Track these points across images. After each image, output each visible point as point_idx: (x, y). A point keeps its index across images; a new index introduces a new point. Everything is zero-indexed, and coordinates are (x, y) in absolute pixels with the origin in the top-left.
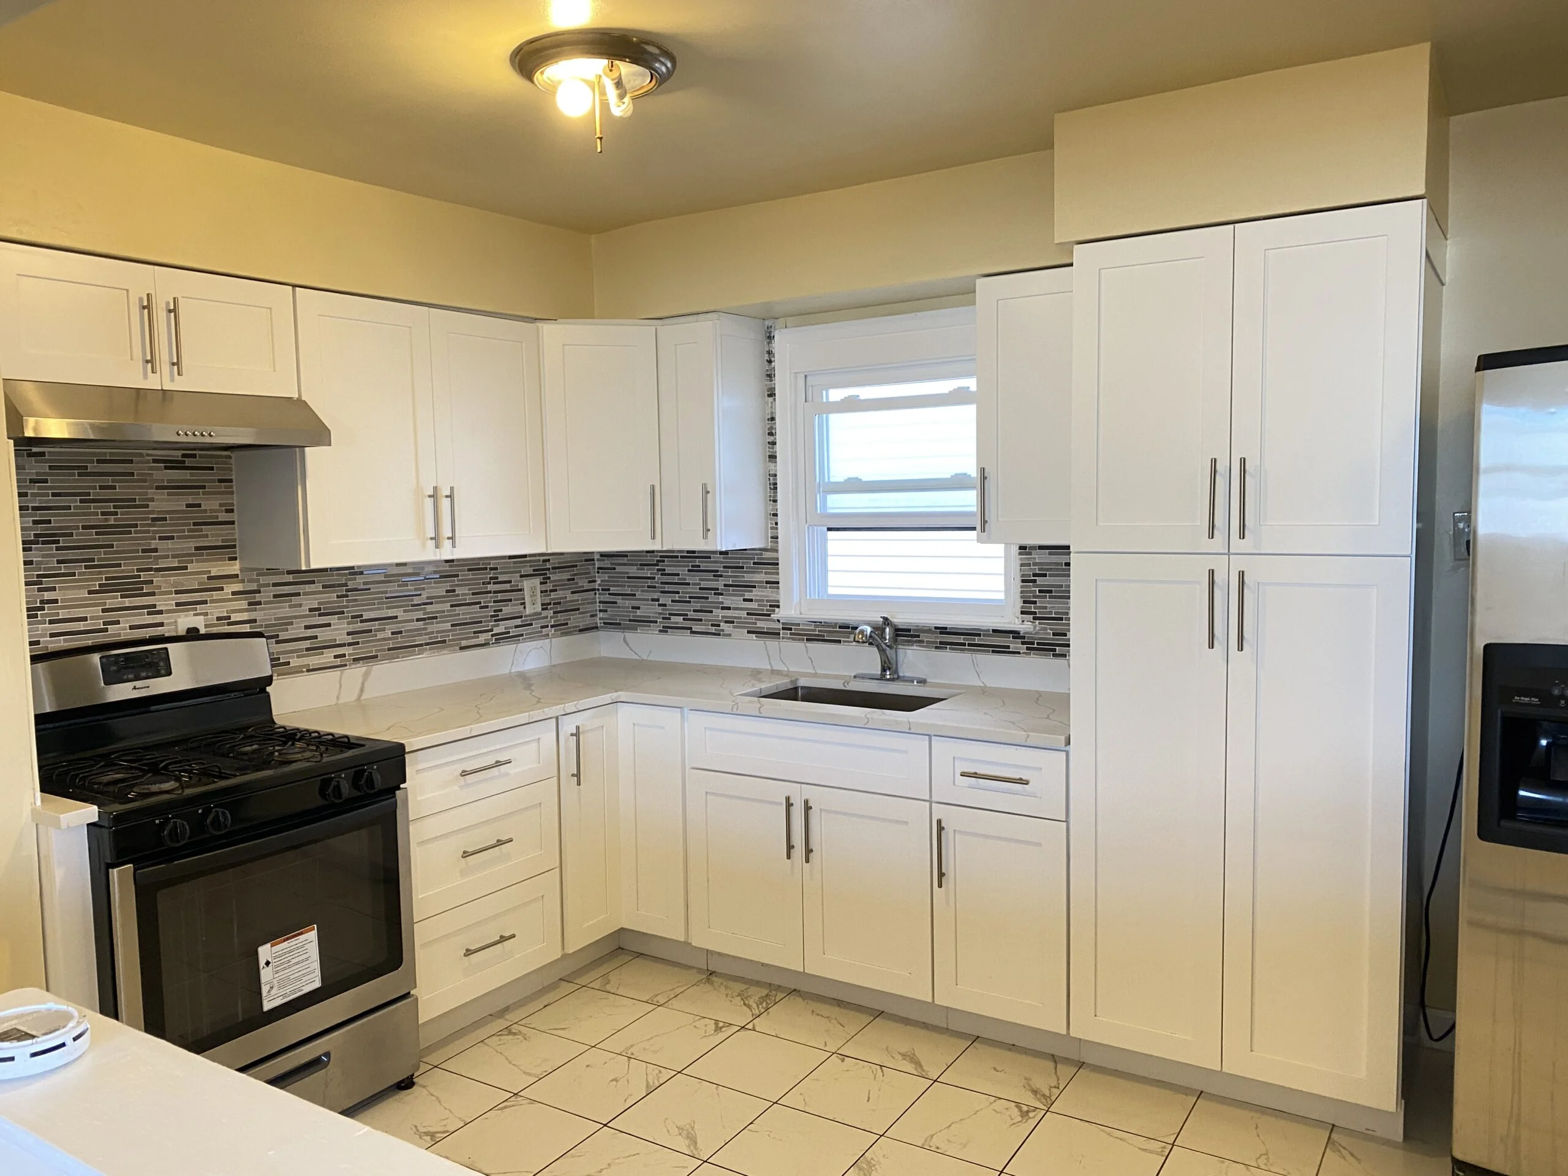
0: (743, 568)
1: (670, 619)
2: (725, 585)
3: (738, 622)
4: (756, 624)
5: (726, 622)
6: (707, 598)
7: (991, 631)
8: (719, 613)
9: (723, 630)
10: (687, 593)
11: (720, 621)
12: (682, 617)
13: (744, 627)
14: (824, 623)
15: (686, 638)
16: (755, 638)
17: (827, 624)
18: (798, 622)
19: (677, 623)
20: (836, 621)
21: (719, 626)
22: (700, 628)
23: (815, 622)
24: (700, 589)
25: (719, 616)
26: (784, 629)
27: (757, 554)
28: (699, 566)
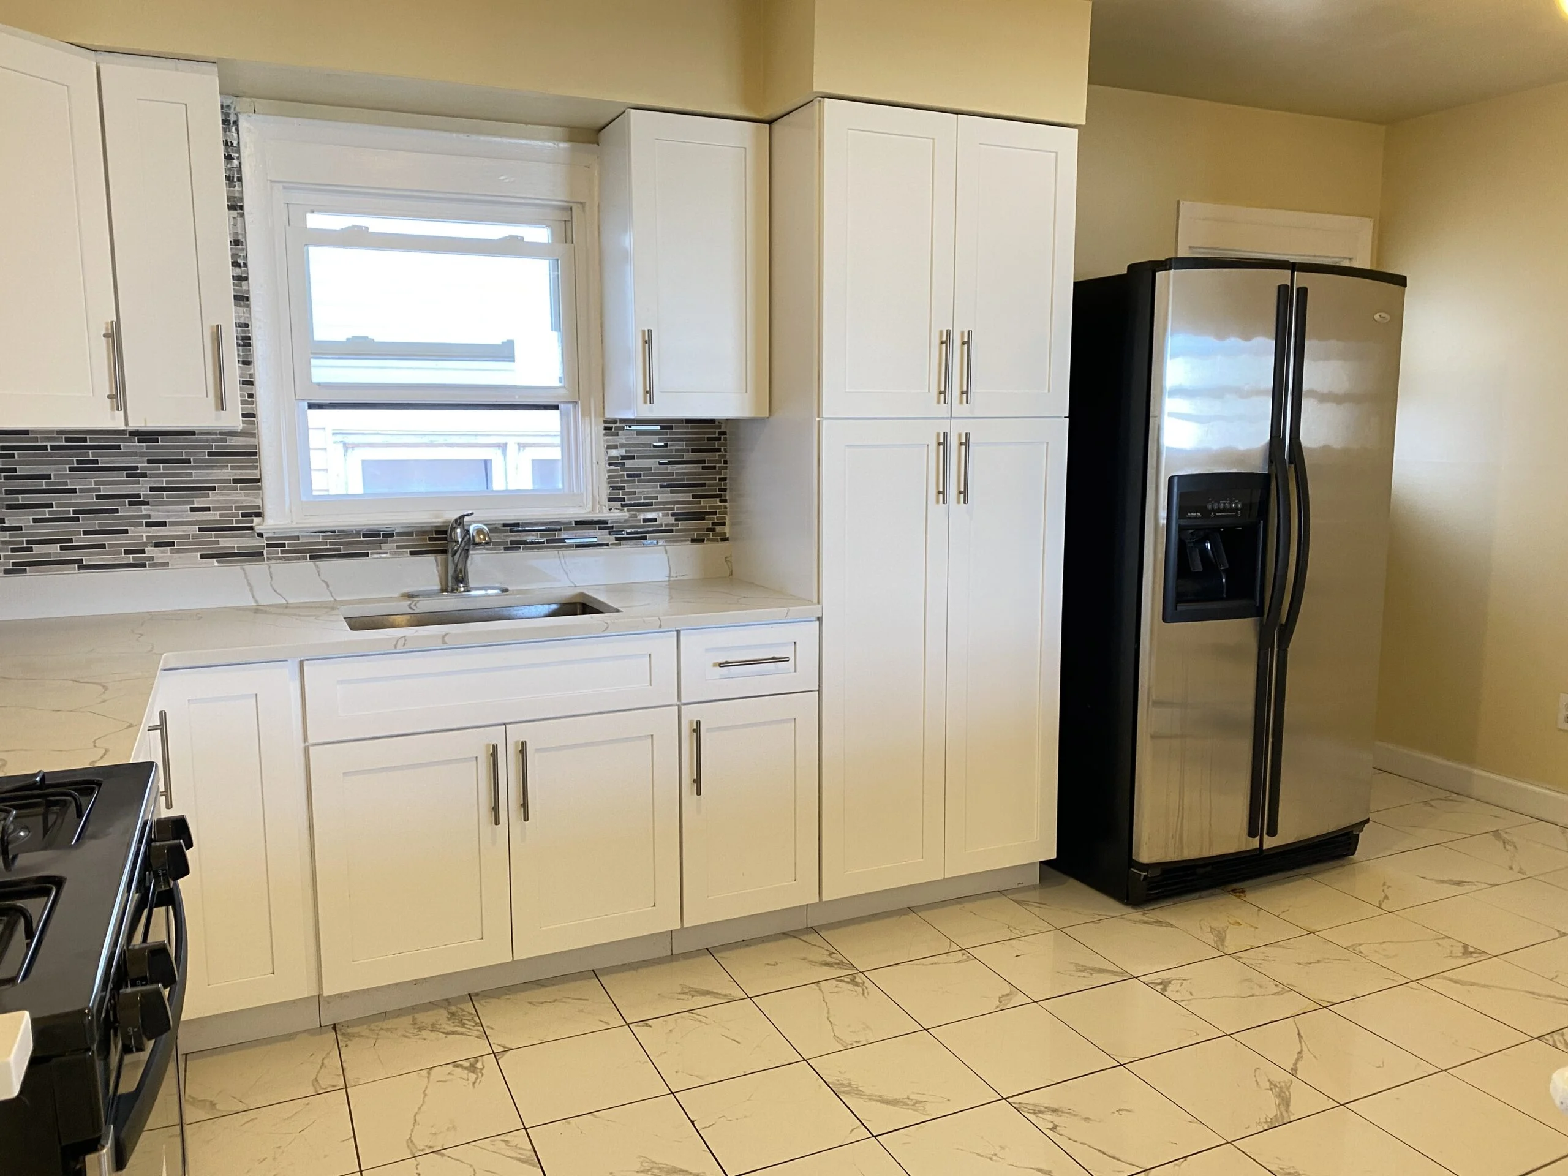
0: (189, 461)
1: (31, 550)
2: (152, 489)
3: (179, 544)
4: (218, 543)
5: (157, 545)
6: (117, 511)
7: (573, 523)
8: (141, 534)
9: (152, 558)
10: (71, 505)
11: (146, 544)
12: (59, 545)
13: (196, 550)
14: (339, 532)
15: (71, 577)
16: (216, 564)
17: (344, 533)
18: (296, 535)
19: (49, 555)
20: (358, 528)
21: (143, 552)
22: (100, 560)
23: (324, 532)
24: (98, 497)
25: (142, 536)
26: (268, 546)
27: (214, 441)
28: (96, 462)
